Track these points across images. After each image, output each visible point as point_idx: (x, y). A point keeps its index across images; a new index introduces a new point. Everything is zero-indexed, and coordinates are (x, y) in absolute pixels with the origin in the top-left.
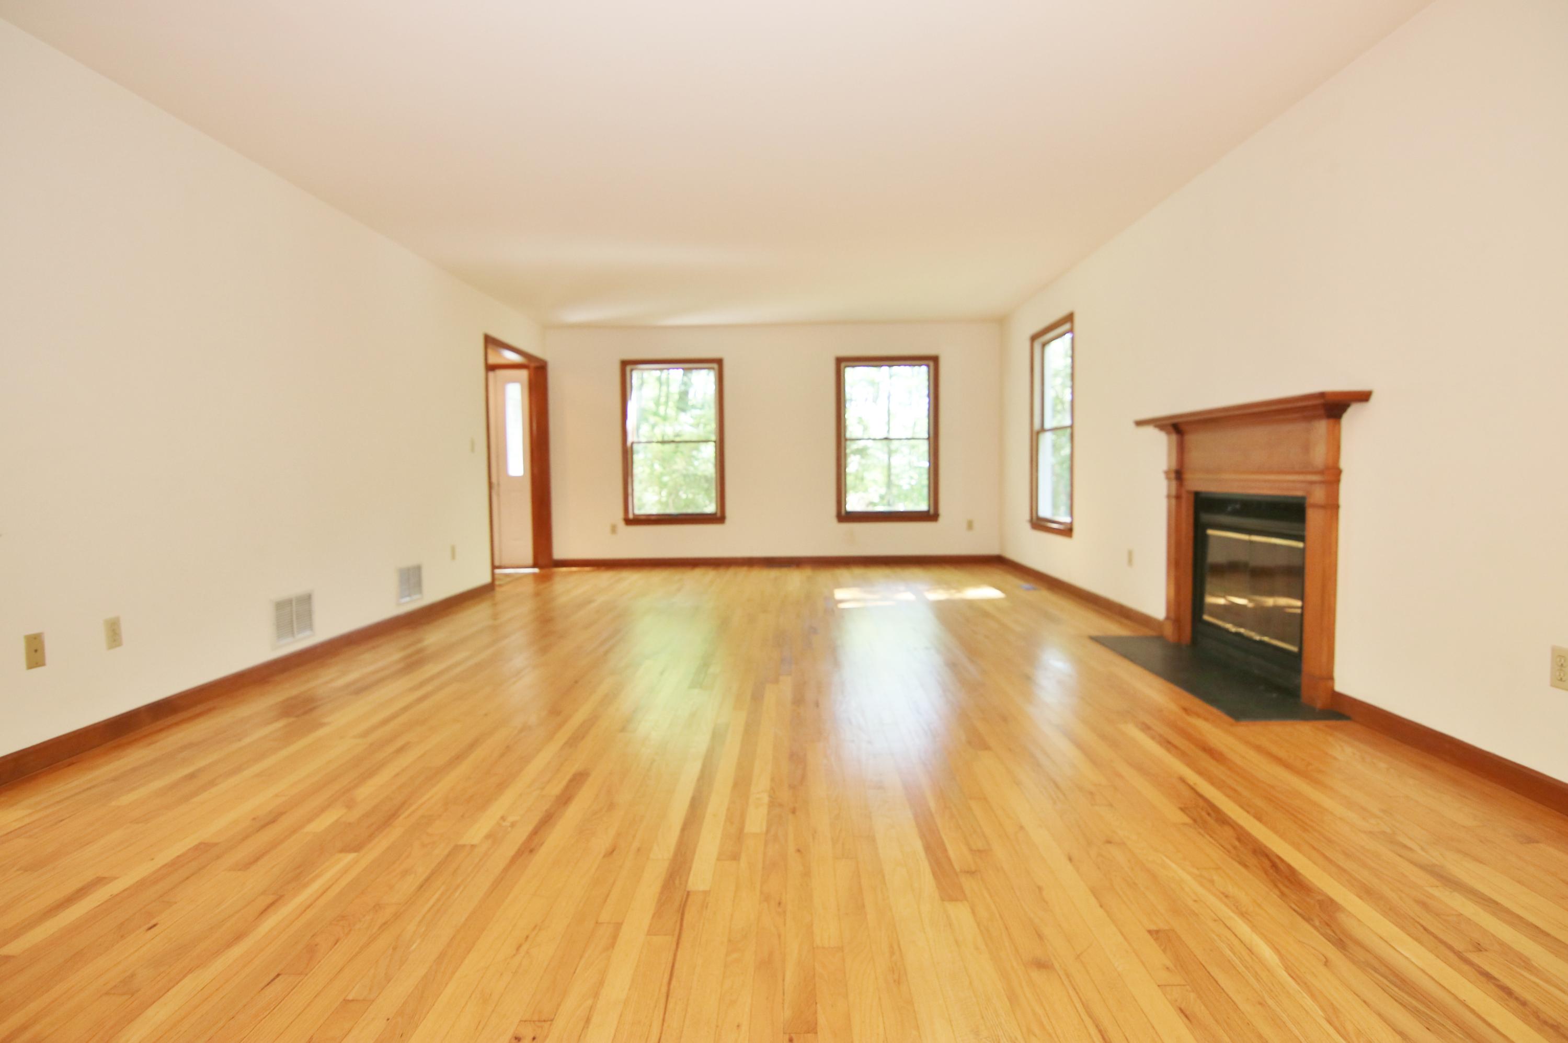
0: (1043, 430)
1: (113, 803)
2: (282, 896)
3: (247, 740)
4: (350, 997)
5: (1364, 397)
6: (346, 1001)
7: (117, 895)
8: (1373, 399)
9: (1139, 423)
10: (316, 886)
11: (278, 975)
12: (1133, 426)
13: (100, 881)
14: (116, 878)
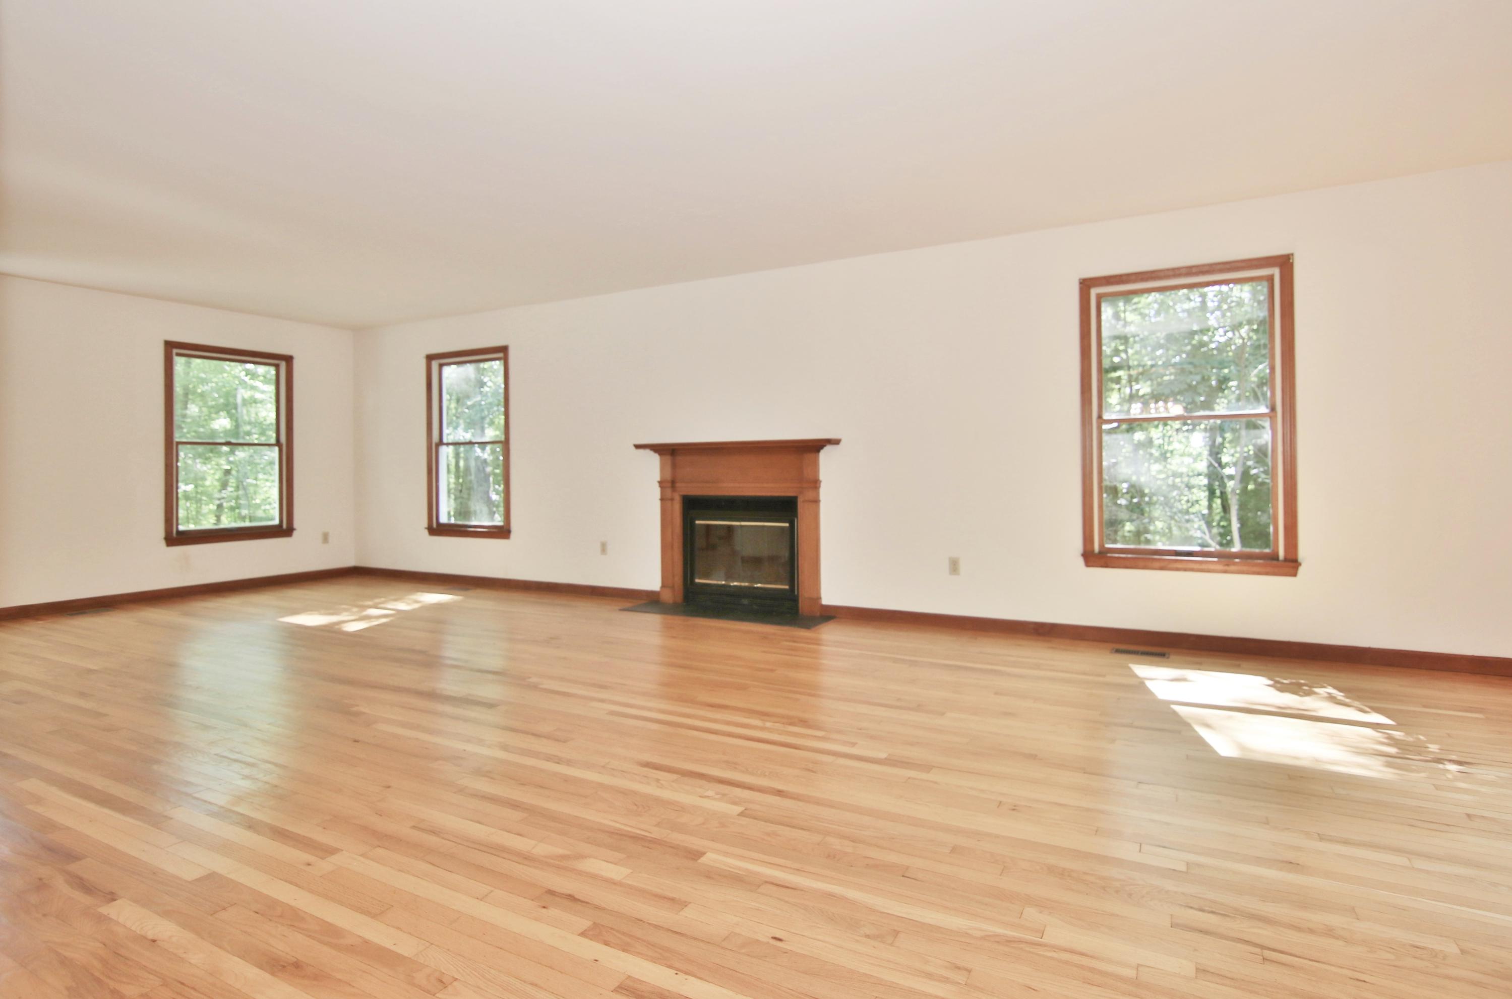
0: (441, 443)
5: (837, 442)
8: (842, 443)
9: (638, 447)
12: (633, 448)
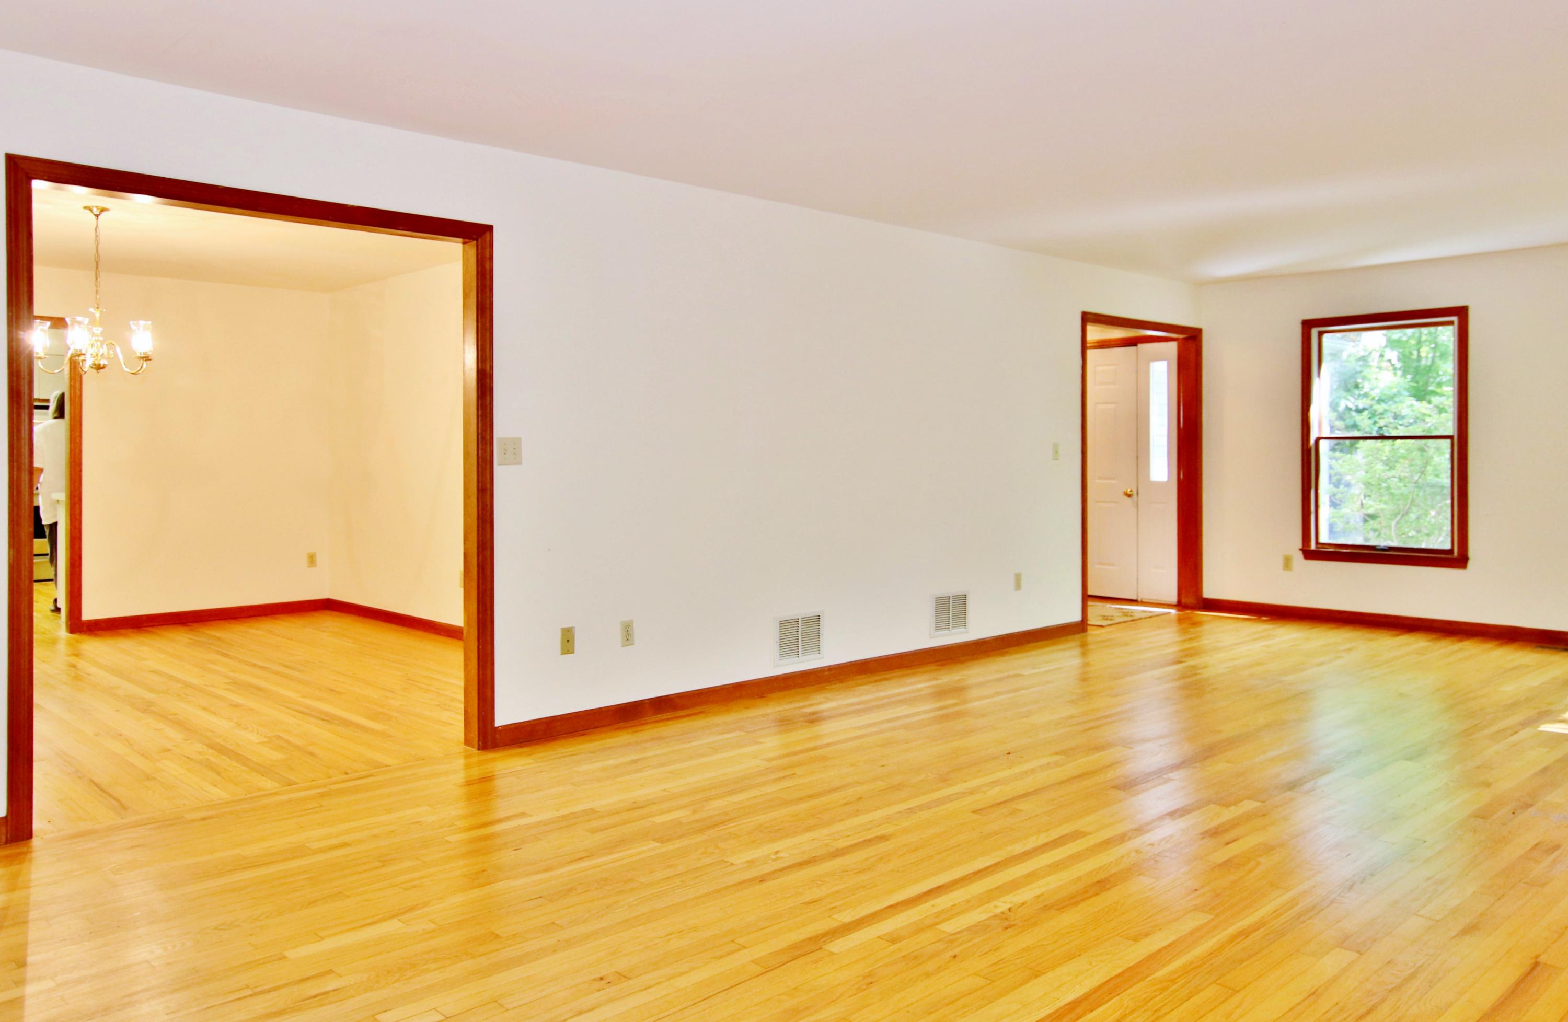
1: (575, 769)
2: (593, 855)
3: (694, 744)
4: (556, 922)
6: (553, 923)
7: (522, 826)
10: (615, 856)
11: (541, 897)
13: (523, 815)
14: (531, 816)
